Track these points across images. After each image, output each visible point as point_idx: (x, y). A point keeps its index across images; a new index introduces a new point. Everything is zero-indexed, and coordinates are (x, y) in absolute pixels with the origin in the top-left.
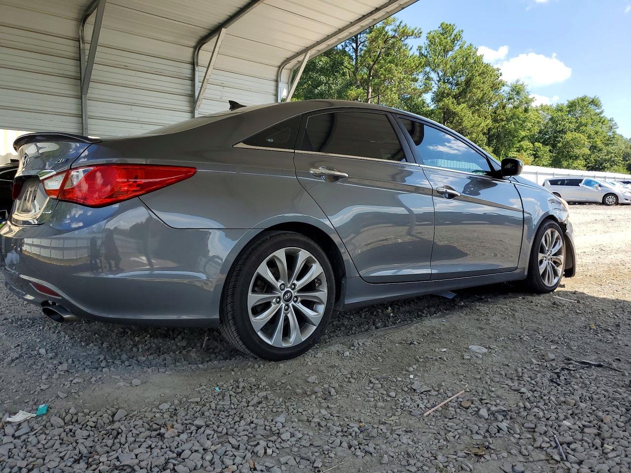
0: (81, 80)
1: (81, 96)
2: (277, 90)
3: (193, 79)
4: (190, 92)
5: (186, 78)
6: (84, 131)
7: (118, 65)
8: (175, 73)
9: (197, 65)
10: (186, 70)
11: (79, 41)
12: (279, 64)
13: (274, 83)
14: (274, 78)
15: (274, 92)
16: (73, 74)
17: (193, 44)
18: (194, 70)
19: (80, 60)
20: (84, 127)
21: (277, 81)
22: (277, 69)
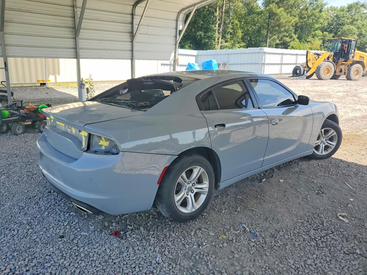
0: (75, 28)
1: (76, 37)
2: (177, 26)
3: (132, 23)
4: (130, 31)
5: (128, 23)
6: (78, 56)
7: (94, 18)
8: (123, 21)
9: (135, 15)
10: (129, 18)
11: (74, 7)
12: (178, 11)
13: (175, 22)
14: (175, 19)
15: (175, 27)
16: (72, 26)
17: (133, 4)
18: (133, 18)
19: (74, 18)
20: (78, 54)
21: (177, 20)
22: (177, 14)
